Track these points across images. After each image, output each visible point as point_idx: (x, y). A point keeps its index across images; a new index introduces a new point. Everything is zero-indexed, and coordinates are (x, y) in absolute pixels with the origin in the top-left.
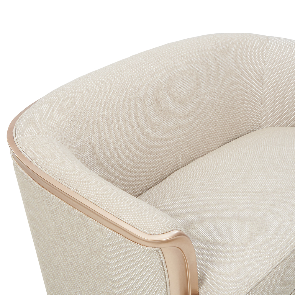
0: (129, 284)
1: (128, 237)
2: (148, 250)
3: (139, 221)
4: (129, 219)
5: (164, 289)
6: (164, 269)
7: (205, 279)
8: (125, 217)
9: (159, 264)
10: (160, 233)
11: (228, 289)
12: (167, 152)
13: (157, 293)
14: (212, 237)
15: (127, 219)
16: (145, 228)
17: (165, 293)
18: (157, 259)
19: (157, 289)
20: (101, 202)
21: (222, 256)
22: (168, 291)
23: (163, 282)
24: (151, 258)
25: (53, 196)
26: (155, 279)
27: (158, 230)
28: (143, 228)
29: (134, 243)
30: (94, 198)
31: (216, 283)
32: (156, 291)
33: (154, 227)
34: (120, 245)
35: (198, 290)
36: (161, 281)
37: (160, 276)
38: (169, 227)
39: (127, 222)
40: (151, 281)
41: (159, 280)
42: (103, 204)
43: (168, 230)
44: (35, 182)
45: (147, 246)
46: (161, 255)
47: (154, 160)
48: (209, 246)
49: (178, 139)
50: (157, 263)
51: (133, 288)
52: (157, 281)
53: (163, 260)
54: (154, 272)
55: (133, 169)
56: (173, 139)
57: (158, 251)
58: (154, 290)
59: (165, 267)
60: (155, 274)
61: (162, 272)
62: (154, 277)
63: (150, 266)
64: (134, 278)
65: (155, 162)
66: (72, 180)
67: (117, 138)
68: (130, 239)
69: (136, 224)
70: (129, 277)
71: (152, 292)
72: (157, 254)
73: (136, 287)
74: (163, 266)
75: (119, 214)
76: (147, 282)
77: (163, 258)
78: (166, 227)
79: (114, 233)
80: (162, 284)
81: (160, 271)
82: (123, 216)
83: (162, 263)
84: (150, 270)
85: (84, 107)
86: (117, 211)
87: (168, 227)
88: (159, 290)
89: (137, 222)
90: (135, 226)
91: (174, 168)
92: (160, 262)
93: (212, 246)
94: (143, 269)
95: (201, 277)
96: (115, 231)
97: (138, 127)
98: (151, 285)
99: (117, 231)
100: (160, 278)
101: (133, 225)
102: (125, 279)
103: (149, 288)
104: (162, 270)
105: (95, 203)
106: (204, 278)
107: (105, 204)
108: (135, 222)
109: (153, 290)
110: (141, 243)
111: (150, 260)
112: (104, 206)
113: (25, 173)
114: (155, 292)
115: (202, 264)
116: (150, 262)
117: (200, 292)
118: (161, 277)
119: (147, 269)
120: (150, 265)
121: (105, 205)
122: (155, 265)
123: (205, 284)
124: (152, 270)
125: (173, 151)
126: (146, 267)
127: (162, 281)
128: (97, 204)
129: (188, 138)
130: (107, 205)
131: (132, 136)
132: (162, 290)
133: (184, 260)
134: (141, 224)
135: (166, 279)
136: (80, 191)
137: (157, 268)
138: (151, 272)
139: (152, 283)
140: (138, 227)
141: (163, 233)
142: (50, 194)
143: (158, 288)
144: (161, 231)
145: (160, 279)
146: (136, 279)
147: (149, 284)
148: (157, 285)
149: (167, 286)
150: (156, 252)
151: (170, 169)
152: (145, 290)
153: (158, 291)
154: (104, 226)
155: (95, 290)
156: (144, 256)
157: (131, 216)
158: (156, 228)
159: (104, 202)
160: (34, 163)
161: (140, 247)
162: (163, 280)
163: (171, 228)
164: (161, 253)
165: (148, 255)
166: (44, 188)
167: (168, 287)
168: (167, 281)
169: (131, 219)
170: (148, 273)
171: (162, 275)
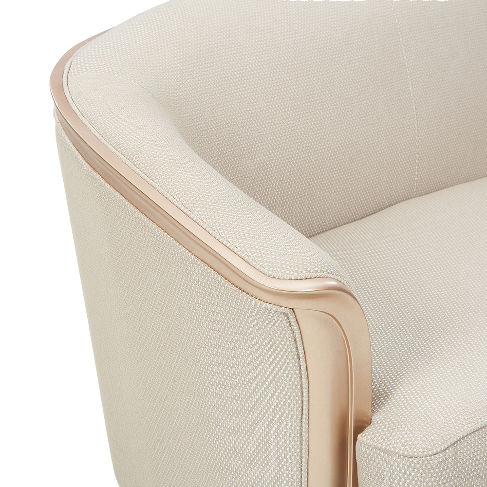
0: (231, 380)
1: (231, 280)
2: (266, 308)
3: (257, 249)
4: (237, 244)
5: (297, 398)
6: (298, 355)
7: (391, 396)
8: (230, 239)
9: (288, 343)
10: (293, 278)
11: (431, 420)
12: (386, 160)
13: (282, 403)
14: (429, 322)
15: (234, 243)
16: (266, 264)
17: (297, 406)
18: (284, 332)
19: (282, 396)
20: (192, 205)
21: (437, 359)
22: (305, 403)
23: (296, 383)
24: (272, 328)
25: (109, 187)
26: (280, 374)
27: (291, 272)
28: (261, 264)
29: (241, 291)
30: (180, 196)
31: (410, 405)
32: (279, 399)
33: (283, 264)
34: (217, 296)
35: (369, 414)
36: (290, 380)
37: (289, 369)
38: (316, 269)
39: (231, 248)
40: (271, 378)
41: (287, 376)
42: (193, 209)
43: (310, 275)
44: (82, 158)
45: (266, 301)
46: (294, 324)
47: (355, 171)
48: (418, 337)
49: (416, 139)
50: (285, 340)
51: (238, 388)
52: (282, 378)
53: (298, 336)
54: (278, 359)
55: (308, 182)
56: (403, 137)
57: (286, 315)
58: (277, 396)
59: (301, 351)
60: (281, 363)
61: (293, 361)
62: (277, 369)
63: (270, 345)
64: (240, 367)
65: (358, 176)
66: (147, 158)
67: (279, 112)
68: (234, 282)
69: (250, 254)
70: (231, 365)
71: (273, 399)
72: (284, 322)
73: (244, 386)
74: (297, 350)
75: (221, 231)
76: (264, 379)
77: (297, 332)
78: (308, 269)
79: (206, 268)
80: (294, 387)
81: (290, 357)
82: (228, 236)
83: (296, 342)
84: (270, 353)
85: (218, 39)
86: (219, 225)
87: (314, 269)
88: (286, 397)
89: (253, 251)
90: (246, 258)
91: (399, 196)
92: (290, 339)
93: (424, 339)
94: (258, 349)
95: (384, 390)
96: (210, 265)
97: (330, 100)
98: (272, 385)
99: (213, 266)
100: (289, 373)
101: (243, 256)
102: (223, 367)
103: (268, 390)
104: (295, 357)
105: (180, 206)
106: (389, 394)
107: (199, 209)
108: (248, 250)
109: (275, 397)
110: (253, 294)
111: (271, 333)
112: (195, 213)
113: (69, 141)
114: (277, 401)
115: (393, 368)
116: (271, 338)
117: (373, 419)
118: (292, 372)
119: (265, 351)
120: (271, 343)
121: (199, 211)
122: (280, 344)
123: (388, 405)
124: (275, 355)
125: (401, 161)
126: (263, 347)
127: (293, 380)
128: (183, 208)
129: (437, 141)
130: (201, 213)
131: (315, 114)
132: (292, 398)
133: (345, 344)
134: (260, 255)
135: (301, 378)
136: (156, 181)
137: (284, 350)
138: (273, 357)
139: (274, 382)
140: (251, 261)
141: (299, 278)
142: (104, 182)
143: (284, 393)
144: (295, 274)
145: (290, 376)
146: (244, 369)
147: (267, 383)
148: (283, 387)
149: (302, 392)
150: (282, 316)
151: (391, 196)
152: (259, 394)
153: (284, 400)
154: (190, 254)
155: (172, 387)
156: (260, 323)
157: (244, 238)
158: (288, 267)
159: (197, 205)
160: (85, 121)
161: (252, 300)
162: (295, 379)
163: (319, 271)
164: (293, 320)
165: (267, 322)
166: (96, 171)
167: (305, 394)
168: (304, 381)
169: (242, 245)
170: (266, 359)
171: (294, 368)
